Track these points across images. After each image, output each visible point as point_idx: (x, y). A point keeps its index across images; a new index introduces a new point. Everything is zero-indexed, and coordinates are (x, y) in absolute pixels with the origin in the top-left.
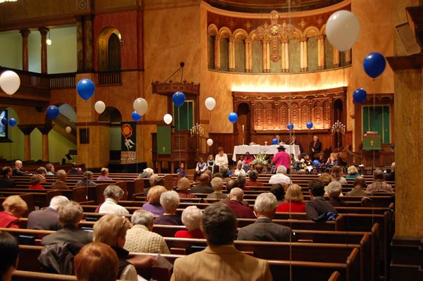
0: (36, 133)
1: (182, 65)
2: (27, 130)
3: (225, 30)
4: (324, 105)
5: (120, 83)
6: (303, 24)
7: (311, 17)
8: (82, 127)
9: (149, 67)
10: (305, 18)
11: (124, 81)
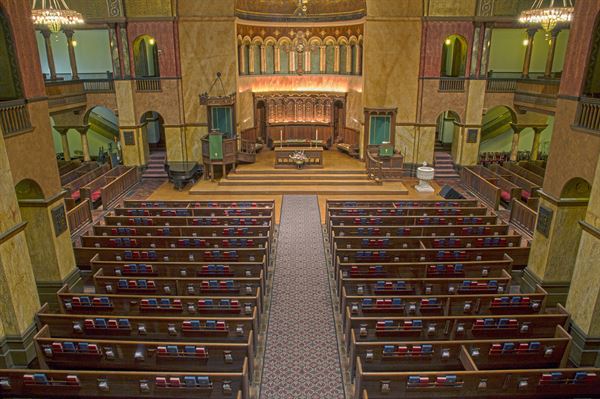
0: (73, 133)
1: (219, 75)
2: (63, 131)
3: (258, 39)
4: (325, 103)
5: (159, 88)
6: (323, 33)
7: (331, 28)
8: (126, 130)
9: (186, 75)
10: (326, 29)
11: (164, 88)
